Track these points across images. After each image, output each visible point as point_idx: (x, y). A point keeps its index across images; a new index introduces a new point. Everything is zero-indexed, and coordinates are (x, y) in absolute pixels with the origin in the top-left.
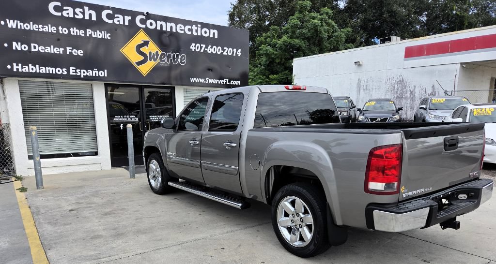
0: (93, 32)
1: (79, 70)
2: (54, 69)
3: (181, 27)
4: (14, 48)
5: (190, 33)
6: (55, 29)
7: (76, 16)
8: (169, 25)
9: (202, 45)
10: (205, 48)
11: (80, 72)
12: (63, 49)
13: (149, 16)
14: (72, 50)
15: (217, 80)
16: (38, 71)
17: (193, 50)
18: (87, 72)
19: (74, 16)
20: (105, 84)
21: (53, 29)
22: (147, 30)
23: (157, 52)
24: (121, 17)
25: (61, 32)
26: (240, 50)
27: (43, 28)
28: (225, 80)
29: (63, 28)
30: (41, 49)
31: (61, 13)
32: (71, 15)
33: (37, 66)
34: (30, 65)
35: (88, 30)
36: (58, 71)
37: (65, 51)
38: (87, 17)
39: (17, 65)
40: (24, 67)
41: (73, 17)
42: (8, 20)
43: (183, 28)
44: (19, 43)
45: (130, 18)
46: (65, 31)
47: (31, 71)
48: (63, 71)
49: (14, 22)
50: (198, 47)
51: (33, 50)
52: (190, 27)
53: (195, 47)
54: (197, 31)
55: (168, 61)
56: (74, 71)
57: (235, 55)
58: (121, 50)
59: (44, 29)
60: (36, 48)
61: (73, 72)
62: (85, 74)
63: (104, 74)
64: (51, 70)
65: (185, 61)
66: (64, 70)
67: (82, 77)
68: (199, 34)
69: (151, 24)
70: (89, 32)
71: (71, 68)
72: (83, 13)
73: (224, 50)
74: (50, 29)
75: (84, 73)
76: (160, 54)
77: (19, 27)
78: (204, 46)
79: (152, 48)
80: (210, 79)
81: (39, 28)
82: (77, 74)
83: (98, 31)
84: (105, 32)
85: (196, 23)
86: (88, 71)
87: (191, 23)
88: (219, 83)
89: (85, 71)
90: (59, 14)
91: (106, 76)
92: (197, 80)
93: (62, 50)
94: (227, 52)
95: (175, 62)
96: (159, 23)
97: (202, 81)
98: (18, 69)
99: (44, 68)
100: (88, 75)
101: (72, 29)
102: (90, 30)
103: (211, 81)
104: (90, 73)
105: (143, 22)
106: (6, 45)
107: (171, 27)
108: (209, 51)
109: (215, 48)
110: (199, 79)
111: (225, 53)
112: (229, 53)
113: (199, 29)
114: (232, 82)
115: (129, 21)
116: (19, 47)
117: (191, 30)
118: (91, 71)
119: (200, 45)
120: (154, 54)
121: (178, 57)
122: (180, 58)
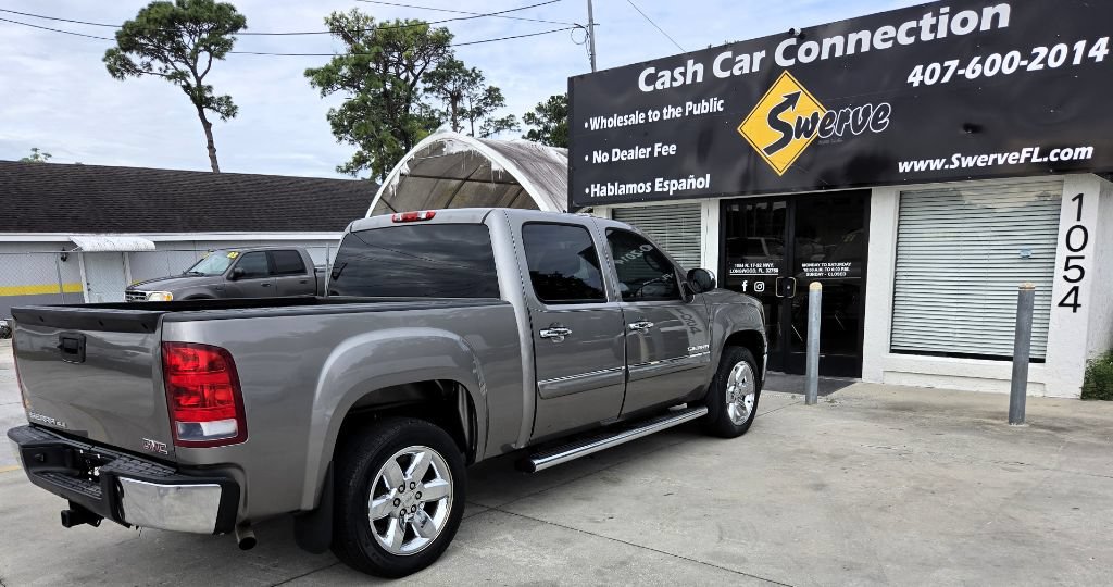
0: (695, 106)
1: (668, 182)
2: (635, 185)
3: (885, 33)
4: (595, 161)
5: (911, 40)
6: (644, 116)
7: (674, 84)
9: (946, 64)
10: (958, 68)
11: (669, 185)
13: (805, 34)
14: (662, 147)
15: (993, 157)
16: (617, 193)
18: (679, 184)
19: (671, 84)
21: (641, 118)
22: (799, 71)
23: (815, 115)
24: (746, 58)
25: (650, 120)
26: (1103, 42)
27: (628, 119)
28: (1025, 150)
29: (653, 111)
30: (623, 155)
31: (653, 86)
32: (667, 85)
33: (617, 184)
34: (609, 185)
35: (688, 104)
36: (641, 188)
37: (652, 152)
38: (689, 81)
39: (595, 187)
40: (602, 188)
41: (669, 86)
42: (591, 120)
43: (891, 33)
44: (600, 152)
45: (763, 54)
46: (656, 116)
47: (609, 193)
48: (646, 188)
49: (597, 120)
50: (933, 71)
51: (614, 159)
52: (913, 24)
53: (923, 74)
55: (839, 131)
56: (661, 184)
58: (739, 129)
59: (630, 121)
60: (619, 155)
61: (659, 187)
62: (675, 189)
63: (704, 182)
64: (631, 188)
65: (885, 120)
66: (649, 184)
67: (671, 193)
68: (943, 35)
70: (689, 106)
72: (684, 74)
73: (1031, 58)
74: (637, 118)
75: (674, 185)
76: (821, 116)
77: (602, 127)
79: (808, 106)
80: (965, 155)
81: (624, 122)
82: (664, 190)
83: (703, 101)
84: (716, 98)
86: (680, 181)
87: (918, 12)
88: (1001, 162)
89: (675, 182)
90: (651, 88)
91: (707, 186)
92: (921, 166)
93: (649, 149)
94: (1045, 61)
95: (857, 128)
96: (827, 42)
97: (937, 164)
98: (596, 193)
99: (623, 187)
100: (681, 188)
101: (665, 110)
102: (691, 103)
103: (968, 162)
104: (683, 185)
105: (790, 52)
106: (587, 158)
107: (859, 42)
108: (970, 76)
109: (994, 61)
110: (927, 162)
111: (1035, 66)
112: (1052, 64)
113: (944, 20)
114: (1057, 155)
115: (762, 60)
116: (599, 157)
117: (915, 32)
118: (684, 181)
119: (942, 65)
120: (807, 120)
121: (866, 114)
122: (872, 116)
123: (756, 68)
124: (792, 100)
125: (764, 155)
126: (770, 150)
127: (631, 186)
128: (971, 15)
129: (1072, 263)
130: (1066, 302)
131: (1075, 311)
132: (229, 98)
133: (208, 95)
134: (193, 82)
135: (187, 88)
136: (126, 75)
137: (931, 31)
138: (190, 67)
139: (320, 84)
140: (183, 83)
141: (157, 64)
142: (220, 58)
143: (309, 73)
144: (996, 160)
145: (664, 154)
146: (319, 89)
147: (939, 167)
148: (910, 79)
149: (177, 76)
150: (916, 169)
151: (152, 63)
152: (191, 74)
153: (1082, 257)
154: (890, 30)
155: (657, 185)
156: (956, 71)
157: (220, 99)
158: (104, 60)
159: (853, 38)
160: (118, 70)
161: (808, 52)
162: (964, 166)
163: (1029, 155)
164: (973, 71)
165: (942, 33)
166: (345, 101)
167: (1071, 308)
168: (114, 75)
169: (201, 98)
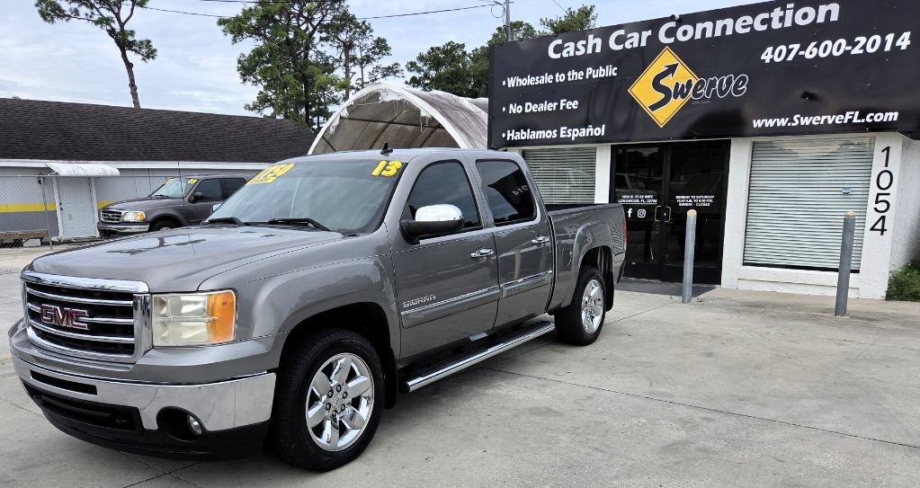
0: (594, 71)
1: (571, 130)
2: (544, 132)
3: (745, 21)
4: (510, 112)
5: (765, 27)
6: (552, 78)
7: (577, 53)
9: (791, 47)
10: (800, 50)
11: (572, 132)
13: (682, 19)
14: (566, 103)
15: (824, 118)
16: (528, 138)
17: (767, 61)
18: (580, 132)
19: (575, 53)
21: (550, 79)
22: (677, 48)
24: (636, 35)
25: (558, 81)
26: (907, 35)
27: (539, 80)
28: (848, 114)
29: (560, 74)
30: (535, 108)
31: (560, 54)
32: (572, 54)
33: (528, 131)
34: (522, 131)
35: (588, 70)
36: (549, 134)
37: (558, 106)
38: (590, 51)
39: (511, 133)
40: (516, 134)
42: (508, 79)
43: (749, 21)
44: (515, 105)
45: (649, 33)
46: (562, 78)
47: (522, 138)
48: (553, 135)
49: (513, 79)
50: (781, 52)
51: (527, 111)
52: (766, 15)
53: (773, 53)
55: (708, 95)
56: (565, 132)
58: (629, 90)
59: (541, 81)
60: (531, 107)
61: (564, 134)
62: (577, 135)
63: (600, 131)
64: (540, 134)
65: (743, 87)
66: (555, 131)
67: (573, 139)
70: (590, 70)
72: (585, 46)
73: (854, 45)
74: (547, 79)
75: (576, 133)
76: (694, 83)
77: (517, 85)
79: (683, 75)
80: (804, 116)
81: (536, 81)
82: (568, 136)
83: (601, 67)
84: (611, 66)
86: (581, 130)
87: (770, 6)
88: (830, 122)
89: (577, 130)
90: (559, 56)
91: (602, 134)
92: (770, 123)
93: (556, 104)
94: (864, 47)
95: (722, 93)
96: (700, 26)
97: (782, 122)
98: (511, 137)
99: (534, 133)
100: (581, 135)
101: (569, 73)
103: (806, 121)
104: (583, 133)
105: (671, 32)
106: (504, 109)
107: (724, 28)
108: (808, 56)
109: (826, 46)
110: (775, 120)
111: (857, 51)
112: (869, 50)
113: (789, 13)
114: (872, 118)
115: (649, 38)
116: (514, 109)
117: (767, 21)
118: (584, 130)
119: (787, 47)
120: (683, 85)
121: (729, 82)
122: (733, 84)
123: (644, 44)
124: (672, 69)
125: (648, 111)
126: (654, 107)
127: (540, 132)
128: (810, 10)
129: (881, 198)
130: (876, 227)
131: (882, 234)
132: (149, 42)
133: (130, 39)
134: (116, 26)
135: (112, 32)
136: (55, 19)
137: (780, 22)
138: (114, 13)
139: (232, 32)
140: (109, 28)
141: (83, 10)
142: (141, 6)
143: (222, 22)
144: (826, 120)
145: (568, 108)
146: (230, 36)
147: (784, 125)
148: (763, 57)
149: (103, 21)
150: (767, 125)
151: (79, 9)
152: (115, 19)
153: (889, 194)
154: (749, 19)
155: (562, 132)
156: (797, 53)
157: (141, 42)
158: (37, 5)
159: (720, 23)
160: (49, 15)
161: (685, 33)
162: (802, 124)
163: (851, 117)
164: (811, 53)
165: (788, 23)
166: (254, 48)
167: (880, 232)
168: (45, 19)
169: (124, 41)
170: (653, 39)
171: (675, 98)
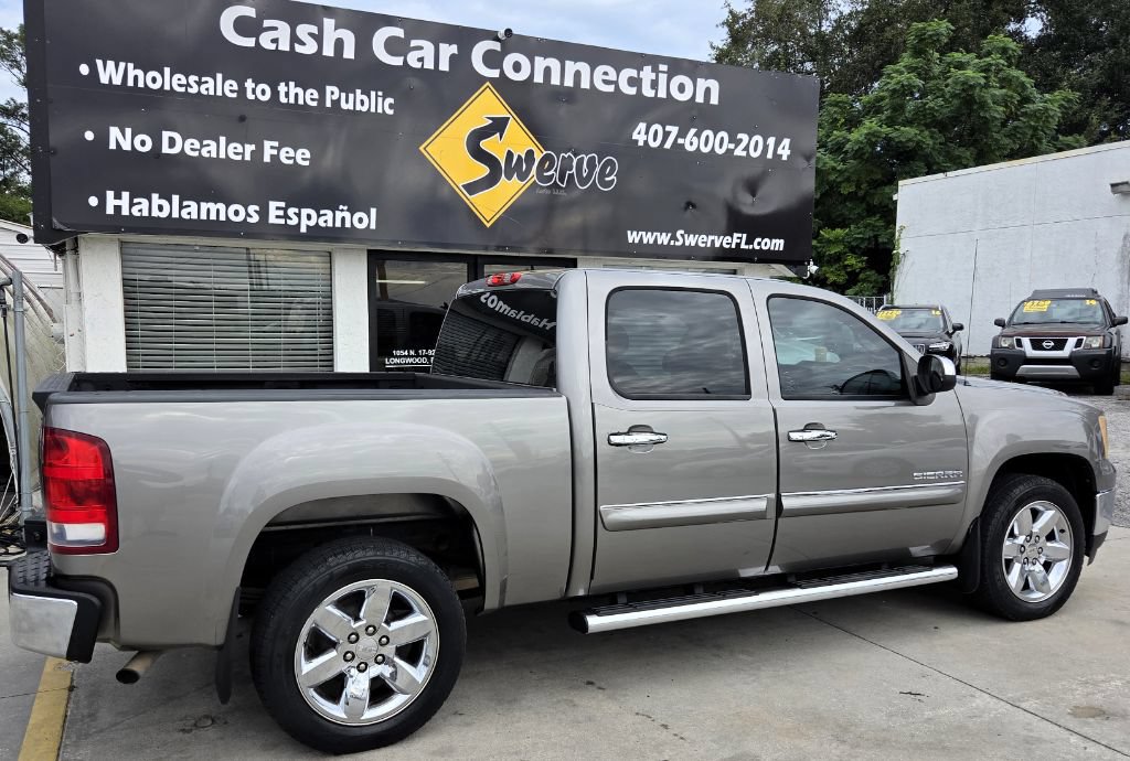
0: (343, 95)
1: (296, 210)
2: (221, 206)
3: (605, 73)
4: (113, 146)
5: (632, 91)
6: (235, 87)
7: (299, 49)
8: (571, 66)
9: (667, 128)
10: (679, 136)
11: (299, 215)
12: (253, 147)
13: (511, 41)
14: (279, 149)
15: (711, 238)
16: (175, 215)
17: (641, 144)
18: (319, 216)
19: (292, 47)
20: (369, 251)
21: (229, 88)
22: (503, 86)
23: (530, 154)
24: (428, 47)
25: (250, 96)
26: (786, 142)
27: (199, 83)
28: (735, 235)
29: (257, 82)
30: (190, 147)
31: (254, 39)
32: (284, 46)
33: (176, 198)
34: (155, 196)
35: (329, 89)
36: (236, 213)
37: (258, 153)
38: (329, 51)
39: (118, 196)
40: (136, 200)
41: (287, 49)
42: (99, 63)
43: (612, 76)
44: (128, 131)
45: (454, 49)
46: (263, 92)
47: (156, 213)
48: (248, 215)
49: (117, 66)
50: (656, 132)
51: (165, 149)
52: (633, 73)
53: (647, 133)
54: (654, 85)
55: (562, 181)
56: (281, 213)
57: (770, 156)
58: (421, 148)
59: (203, 87)
60: (175, 143)
61: (278, 217)
62: (313, 223)
63: (366, 220)
64: (212, 210)
65: (612, 177)
66: (252, 209)
67: (303, 229)
68: (662, 94)
69: (517, 67)
70: (332, 92)
71: (273, 205)
72: (319, 38)
73: (737, 143)
74: (218, 86)
75: (309, 217)
76: (538, 156)
77: (130, 83)
78: (674, 130)
80: (688, 232)
81: (188, 85)
82: (289, 222)
83: (358, 91)
84: (380, 93)
85: (654, 61)
86: (322, 212)
87: (638, 60)
88: (718, 244)
89: (313, 213)
90: (250, 42)
91: (373, 226)
92: (648, 238)
93: (250, 148)
94: (747, 148)
95: (583, 181)
96: (541, 63)
97: (664, 239)
98: (118, 208)
99: (194, 205)
100: (322, 224)
101: (282, 88)
102: (336, 89)
103: (691, 240)
104: (328, 219)
105: (492, 59)
106: (89, 136)
107: (579, 74)
108: (689, 148)
109: (707, 137)
110: (655, 234)
111: (739, 152)
112: (753, 153)
113: (663, 78)
114: (759, 244)
115: (452, 57)
116: (120, 138)
117: (636, 82)
118: (329, 213)
119: (664, 128)
120: (519, 156)
121: (591, 166)
122: (598, 169)
123: (444, 66)
124: (498, 126)
125: (463, 194)
126: (472, 188)
127: (212, 206)
128: (687, 82)
137: (652, 88)
144: (713, 242)
145: (285, 161)
147: (665, 243)
148: (635, 136)
150: (645, 240)
154: (611, 72)
155: (273, 211)
156: (676, 140)
162: (687, 244)
163: (739, 241)
164: (691, 144)
170: (461, 61)
171: (509, 177)
